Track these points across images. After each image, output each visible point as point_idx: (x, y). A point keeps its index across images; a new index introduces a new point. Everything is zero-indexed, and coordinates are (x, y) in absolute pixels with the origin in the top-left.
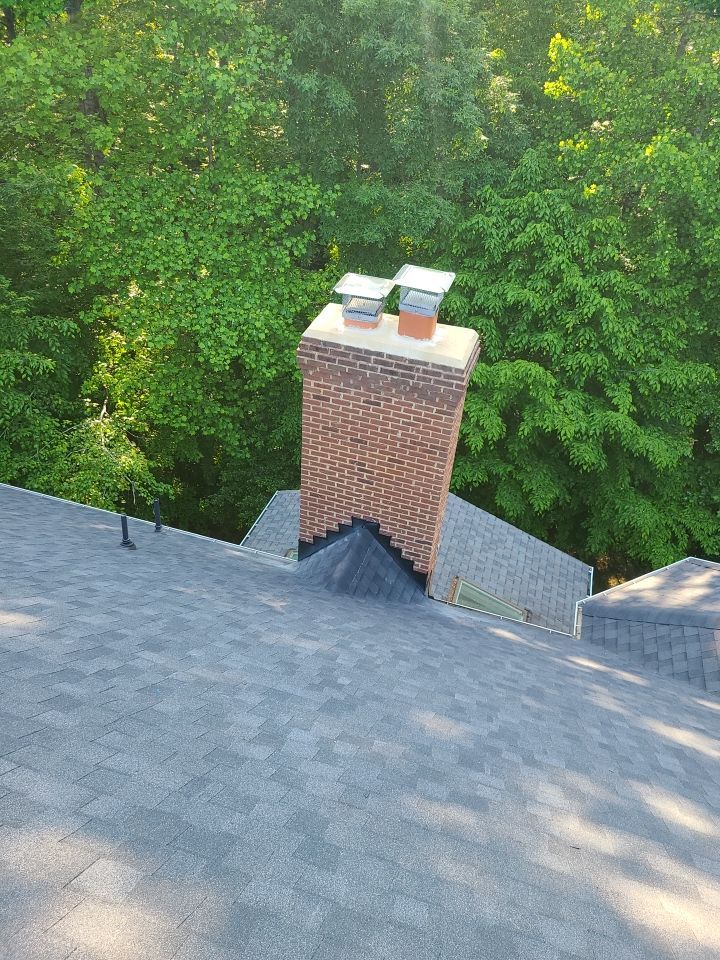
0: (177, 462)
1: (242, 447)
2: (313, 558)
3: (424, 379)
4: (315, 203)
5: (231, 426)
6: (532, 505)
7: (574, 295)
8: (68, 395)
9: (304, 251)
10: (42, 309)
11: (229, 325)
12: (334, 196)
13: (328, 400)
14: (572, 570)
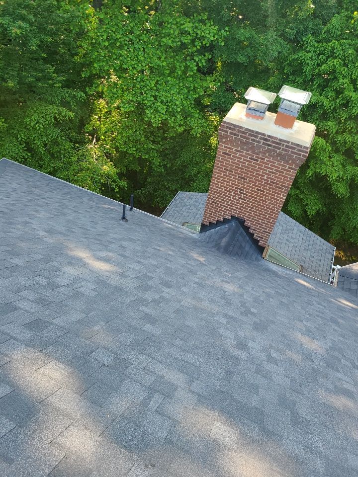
0: (128, 170)
1: (160, 166)
2: (208, 233)
3: (286, 150)
4: (214, 37)
5: (156, 155)
6: (307, 212)
7: (348, 102)
8: (77, 131)
9: (204, 64)
10: (68, 84)
11: (162, 102)
12: (225, 34)
13: (230, 155)
14: (325, 247)
